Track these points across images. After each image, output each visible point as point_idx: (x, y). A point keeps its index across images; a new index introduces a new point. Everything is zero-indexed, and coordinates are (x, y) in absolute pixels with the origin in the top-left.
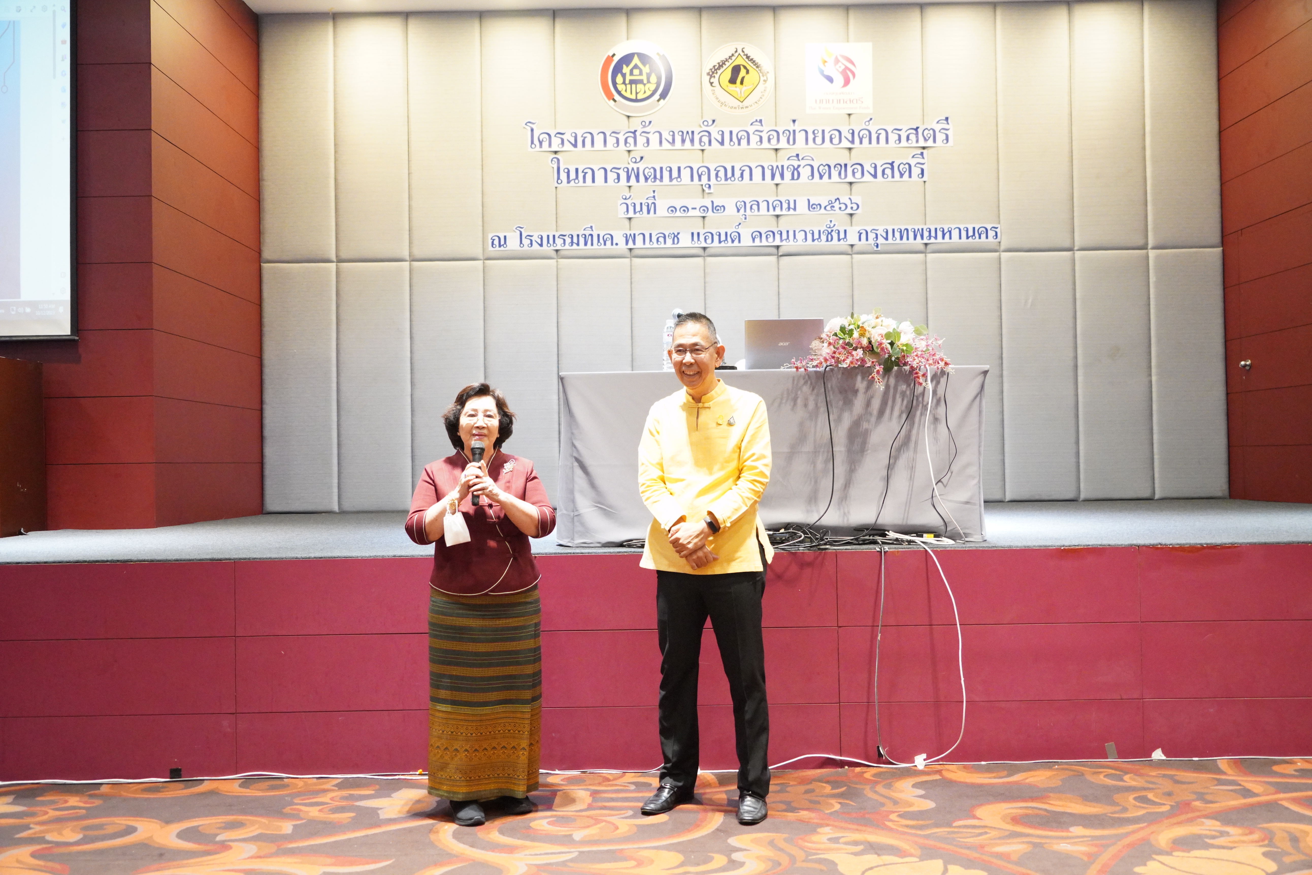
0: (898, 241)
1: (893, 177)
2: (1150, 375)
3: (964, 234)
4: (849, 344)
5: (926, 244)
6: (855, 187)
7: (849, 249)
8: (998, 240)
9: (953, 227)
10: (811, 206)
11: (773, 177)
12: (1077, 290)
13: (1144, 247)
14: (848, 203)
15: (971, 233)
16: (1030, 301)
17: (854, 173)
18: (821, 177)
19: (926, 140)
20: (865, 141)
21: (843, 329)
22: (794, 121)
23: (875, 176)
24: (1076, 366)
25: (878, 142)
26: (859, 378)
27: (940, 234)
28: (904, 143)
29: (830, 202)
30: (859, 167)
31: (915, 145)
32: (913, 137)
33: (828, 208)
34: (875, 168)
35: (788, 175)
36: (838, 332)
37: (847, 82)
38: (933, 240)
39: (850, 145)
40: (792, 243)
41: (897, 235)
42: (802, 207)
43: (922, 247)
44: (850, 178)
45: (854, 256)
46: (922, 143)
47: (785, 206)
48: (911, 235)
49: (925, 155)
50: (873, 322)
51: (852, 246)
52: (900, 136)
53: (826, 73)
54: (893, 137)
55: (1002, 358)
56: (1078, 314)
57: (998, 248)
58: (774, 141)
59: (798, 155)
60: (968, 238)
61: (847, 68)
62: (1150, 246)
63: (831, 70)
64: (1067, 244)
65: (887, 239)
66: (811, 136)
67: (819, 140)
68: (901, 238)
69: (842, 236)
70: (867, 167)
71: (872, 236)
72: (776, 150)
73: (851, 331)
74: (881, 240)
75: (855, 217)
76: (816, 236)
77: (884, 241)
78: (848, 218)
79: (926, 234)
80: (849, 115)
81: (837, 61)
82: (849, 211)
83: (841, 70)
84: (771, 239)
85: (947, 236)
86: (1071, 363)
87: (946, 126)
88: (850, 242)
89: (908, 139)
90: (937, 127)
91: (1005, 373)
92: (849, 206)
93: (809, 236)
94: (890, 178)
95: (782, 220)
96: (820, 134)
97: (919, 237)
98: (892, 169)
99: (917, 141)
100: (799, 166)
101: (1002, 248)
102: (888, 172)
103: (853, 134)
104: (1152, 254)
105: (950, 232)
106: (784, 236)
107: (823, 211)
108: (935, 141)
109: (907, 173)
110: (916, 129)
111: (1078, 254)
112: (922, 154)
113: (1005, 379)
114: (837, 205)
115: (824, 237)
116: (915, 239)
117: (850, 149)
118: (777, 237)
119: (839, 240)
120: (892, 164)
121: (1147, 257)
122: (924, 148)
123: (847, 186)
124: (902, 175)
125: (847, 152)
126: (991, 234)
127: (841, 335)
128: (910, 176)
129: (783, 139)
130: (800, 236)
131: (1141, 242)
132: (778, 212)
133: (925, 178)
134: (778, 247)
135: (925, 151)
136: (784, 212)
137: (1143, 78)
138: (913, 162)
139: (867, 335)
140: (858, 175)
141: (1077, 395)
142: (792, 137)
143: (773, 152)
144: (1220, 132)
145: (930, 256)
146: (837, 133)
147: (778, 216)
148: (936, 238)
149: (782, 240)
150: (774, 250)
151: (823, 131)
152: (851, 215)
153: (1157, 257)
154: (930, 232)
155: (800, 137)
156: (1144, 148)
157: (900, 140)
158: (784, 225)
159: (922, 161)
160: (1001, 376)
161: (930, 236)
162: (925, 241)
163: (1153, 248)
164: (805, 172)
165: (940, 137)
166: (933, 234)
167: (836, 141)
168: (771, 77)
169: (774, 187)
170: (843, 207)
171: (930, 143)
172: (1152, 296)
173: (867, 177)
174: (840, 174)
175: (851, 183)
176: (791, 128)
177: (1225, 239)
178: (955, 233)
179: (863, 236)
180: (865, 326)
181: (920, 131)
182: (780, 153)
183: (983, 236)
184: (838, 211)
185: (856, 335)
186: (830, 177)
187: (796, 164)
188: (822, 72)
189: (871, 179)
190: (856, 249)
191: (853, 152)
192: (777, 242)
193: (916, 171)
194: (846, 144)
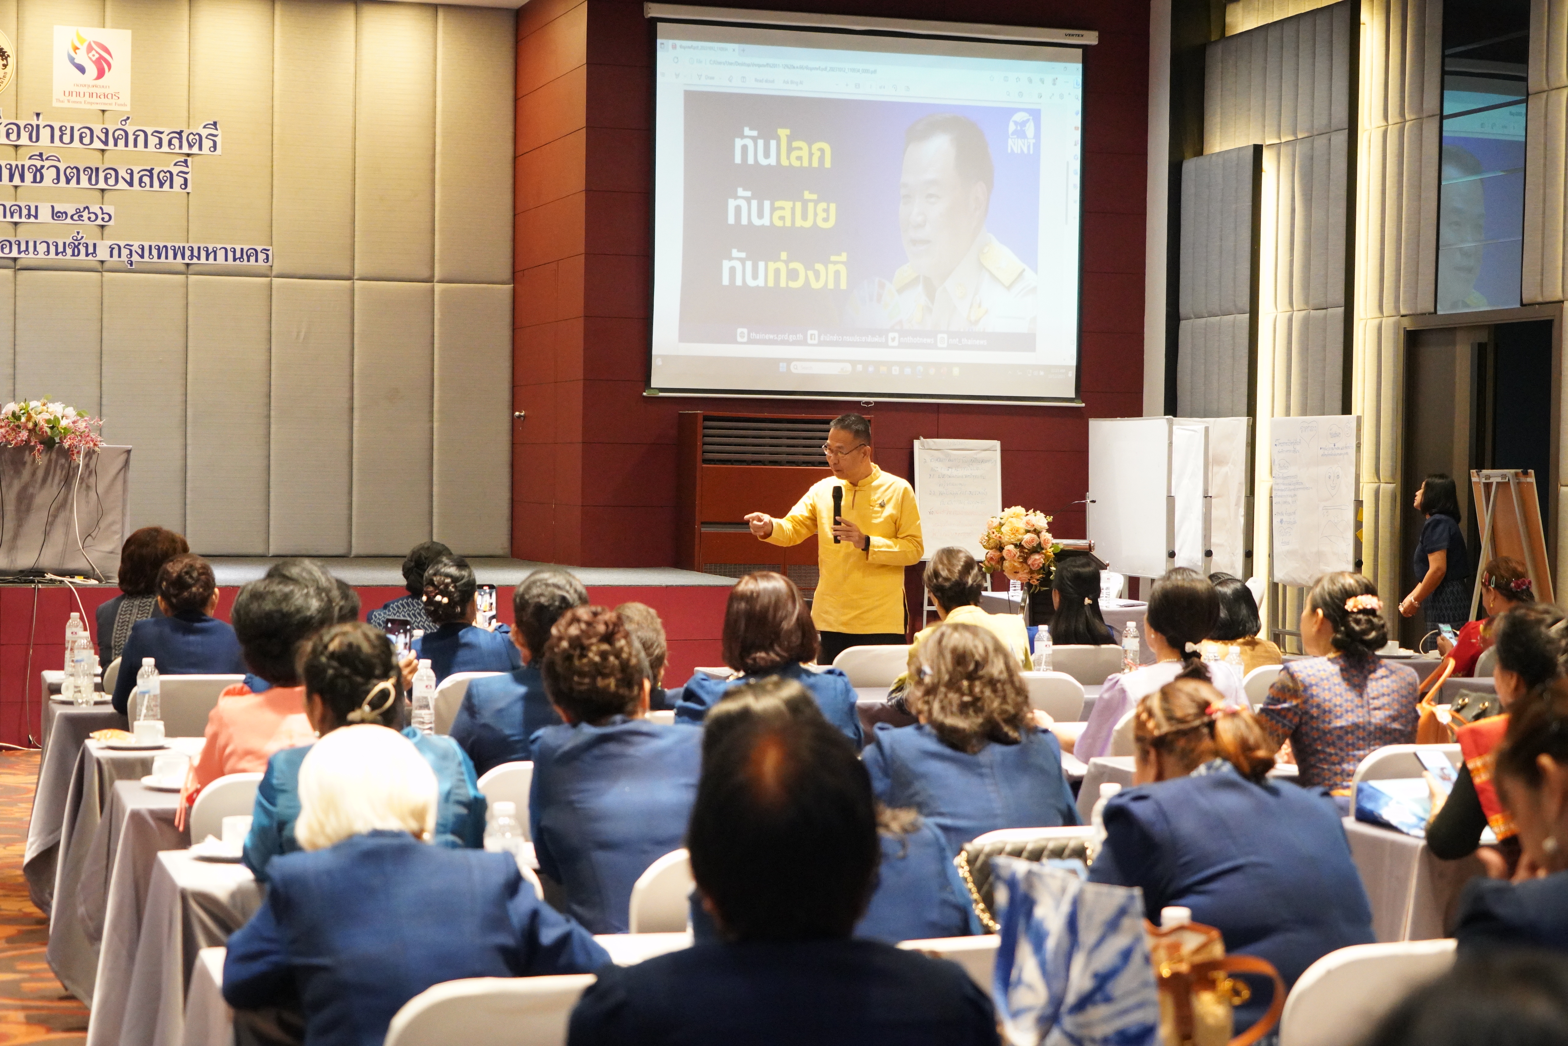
0: (155, 259)
1: (151, 186)
2: (432, 421)
3: (230, 255)
4: (18, 427)
5: (188, 265)
6: (107, 195)
7: (98, 266)
8: (270, 263)
9: (219, 246)
10: (56, 215)
11: (11, 179)
12: (356, 325)
13: (430, 280)
14: (99, 212)
15: (238, 255)
16: (302, 335)
17: (106, 179)
18: (68, 181)
19: (191, 146)
20: (121, 143)
21: (14, 414)
22: (38, 115)
23: (131, 184)
24: (352, 409)
25: (135, 145)
26: (27, 452)
27: (203, 254)
28: (165, 148)
29: (78, 211)
30: (113, 173)
31: (177, 150)
32: (175, 142)
33: (76, 217)
34: (132, 174)
35: (29, 177)
36: (10, 416)
37: (101, 74)
38: (195, 260)
39: (103, 147)
40: (31, 255)
41: (155, 252)
42: (45, 215)
43: (183, 268)
44: (102, 185)
45: (105, 274)
46: (186, 149)
47: (25, 212)
48: (171, 253)
49: (189, 163)
50: (41, 408)
51: (102, 262)
52: (160, 139)
53: (77, 61)
54: (153, 141)
55: (269, 396)
56: (356, 350)
57: (269, 273)
58: (13, 136)
59: (41, 155)
60: (235, 260)
61: (101, 57)
62: (436, 279)
63: (81, 58)
64: (346, 272)
65: (142, 256)
66: (57, 133)
67: (66, 139)
68: (159, 257)
69: (91, 250)
70: (122, 173)
71: (125, 252)
72: (16, 146)
73: (20, 416)
74: (136, 258)
75: (107, 231)
76: (60, 249)
77: (139, 259)
78: (98, 231)
79: (188, 253)
80: (103, 111)
81: (90, 49)
82: (99, 222)
83: (94, 59)
84: (7, 250)
85: (212, 256)
86: (346, 406)
87: (214, 132)
88: (99, 258)
89: (170, 143)
90: (204, 133)
91: (273, 413)
92: (100, 216)
93: (52, 249)
94: (148, 187)
95: (20, 229)
96: (68, 132)
97: (179, 256)
98: (151, 177)
99: (181, 147)
100: (42, 167)
101: (274, 273)
102: (146, 179)
103: (107, 134)
104: (438, 287)
105: (215, 252)
106: (23, 248)
107: (69, 220)
108: (200, 148)
109: (168, 183)
110: (180, 133)
111: (358, 284)
112: (186, 162)
113: (272, 420)
114: (85, 214)
115: (69, 251)
116: (175, 258)
117: (103, 151)
118: (15, 248)
119: (87, 255)
120: (151, 171)
121: (433, 290)
122: (188, 155)
123: (98, 194)
124: (161, 185)
125: (99, 154)
126: (261, 257)
127: (12, 419)
128: (171, 187)
129: (25, 135)
130: (42, 248)
131: (426, 274)
132: (16, 218)
133: (188, 190)
134: (15, 259)
135: (189, 159)
136: (23, 220)
137: (435, 91)
138: (175, 170)
139: (33, 420)
140: (111, 181)
141: (351, 441)
142: (34, 133)
143: (12, 149)
144: (515, 158)
145: (192, 278)
146: (88, 132)
147: (16, 224)
148: (199, 258)
149: (19, 252)
150: (11, 263)
151: (72, 128)
152: (102, 227)
153: (444, 292)
154: (192, 251)
155: (45, 133)
156: (433, 170)
157: (160, 144)
158: (23, 234)
159: (185, 169)
160: (269, 416)
161: (192, 256)
162: (187, 261)
163: (438, 282)
164: (49, 175)
165: (207, 144)
166: (196, 253)
167: (87, 140)
168: (11, 61)
169: (13, 189)
170: (93, 217)
171: (195, 150)
172: (436, 334)
173: (122, 185)
174: (90, 179)
175: (103, 190)
176: (34, 122)
177: (516, 276)
178: (221, 254)
179: (116, 252)
180: (32, 413)
181: (184, 136)
182: (21, 151)
183: (253, 259)
184: (87, 221)
185: (23, 419)
186: (78, 182)
187: (39, 164)
188: (72, 60)
189: (126, 186)
190: (106, 265)
191: (107, 154)
192: (15, 254)
193: (178, 181)
194: (98, 144)
